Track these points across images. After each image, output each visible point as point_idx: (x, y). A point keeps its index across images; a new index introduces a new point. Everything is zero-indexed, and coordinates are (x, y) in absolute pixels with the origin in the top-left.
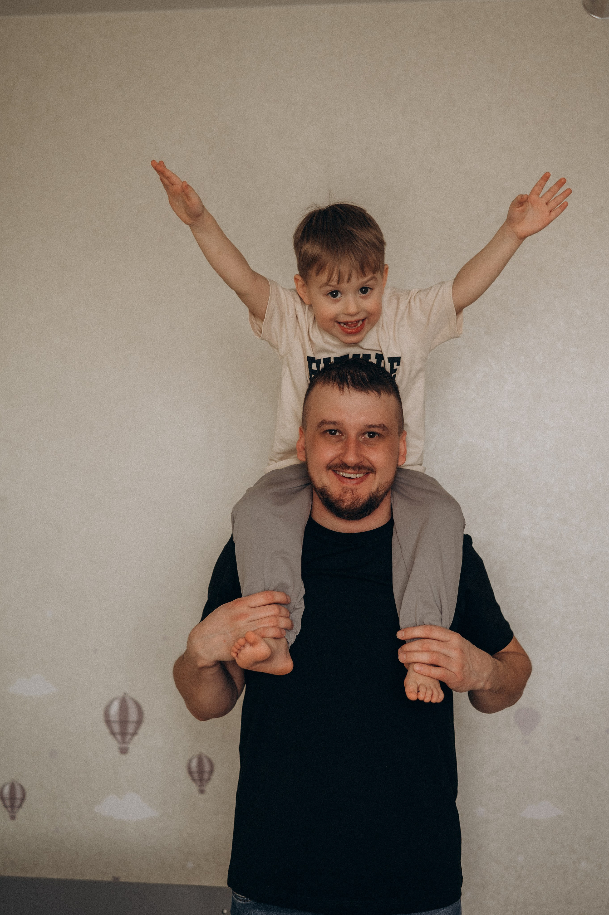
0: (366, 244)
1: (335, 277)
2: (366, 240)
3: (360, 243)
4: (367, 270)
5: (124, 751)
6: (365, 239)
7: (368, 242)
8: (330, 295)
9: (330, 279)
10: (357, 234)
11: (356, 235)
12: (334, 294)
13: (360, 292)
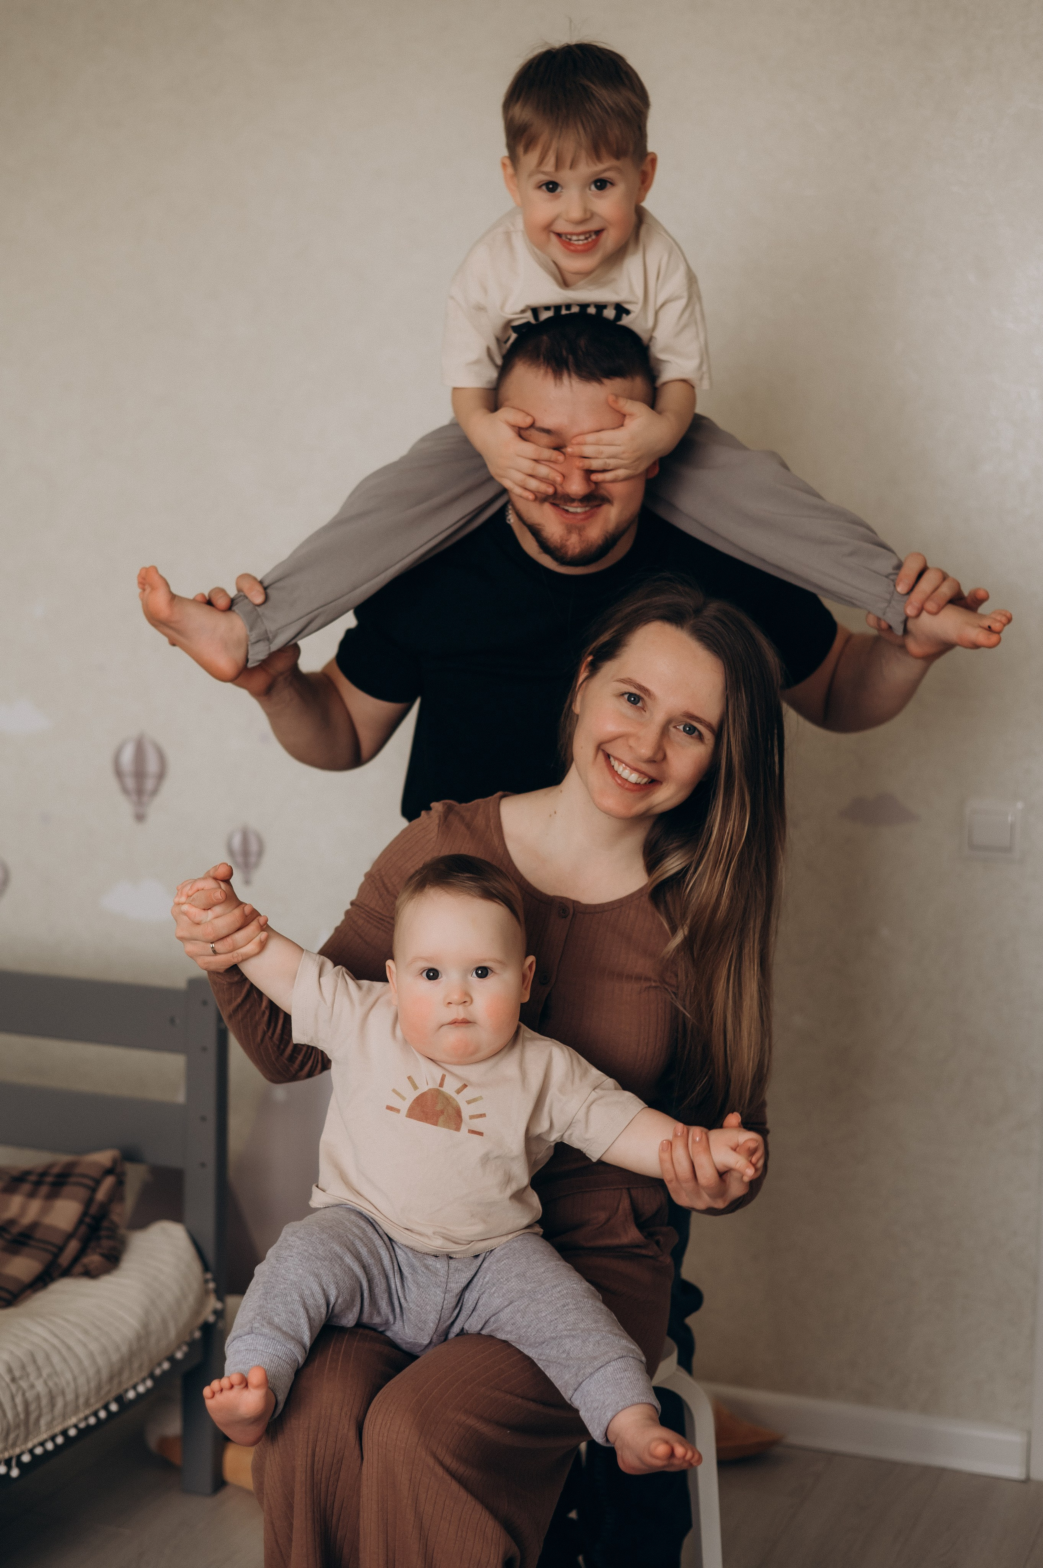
0: (606, 109)
1: (551, 160)
2: (608, 104)
3: (597, 107)
4: (603, 151)
5: (140, 818)
6: (606, 101)
7: (611, 108)
8: (544, 188)
9: (541, 161)
10: (594, 92)
11: (593, 94)
12: (552, 187)
13: (593, 187)
